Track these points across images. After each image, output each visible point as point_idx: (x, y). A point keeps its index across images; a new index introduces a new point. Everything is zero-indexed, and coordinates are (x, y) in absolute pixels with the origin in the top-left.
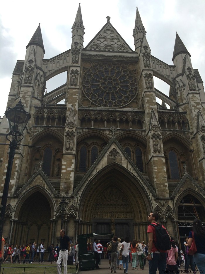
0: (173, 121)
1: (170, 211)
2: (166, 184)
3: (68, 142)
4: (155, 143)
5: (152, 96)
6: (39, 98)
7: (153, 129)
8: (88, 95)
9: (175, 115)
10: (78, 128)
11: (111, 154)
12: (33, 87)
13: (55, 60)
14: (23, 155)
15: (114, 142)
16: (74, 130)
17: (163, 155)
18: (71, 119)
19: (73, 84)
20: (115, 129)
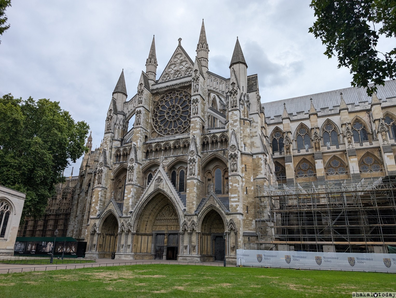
0: (217, 141)
1: (194, 224)
2: (194, 202)
3: (130, 175)
4: (191, 167)
5: (196, 122)
6: (119, 139)
7: (190, 154)
8: (156, 127)
9: (218, 135)
10: (143, 160)
11: (157, 181)
12: (113, 132)
13: (133, 101)
14: (106, 187)
15: (159, 171)
16: (133, 164)
17: (196, 177)
18: (132, 156)
19: (138, 123)
20: (163, 159)
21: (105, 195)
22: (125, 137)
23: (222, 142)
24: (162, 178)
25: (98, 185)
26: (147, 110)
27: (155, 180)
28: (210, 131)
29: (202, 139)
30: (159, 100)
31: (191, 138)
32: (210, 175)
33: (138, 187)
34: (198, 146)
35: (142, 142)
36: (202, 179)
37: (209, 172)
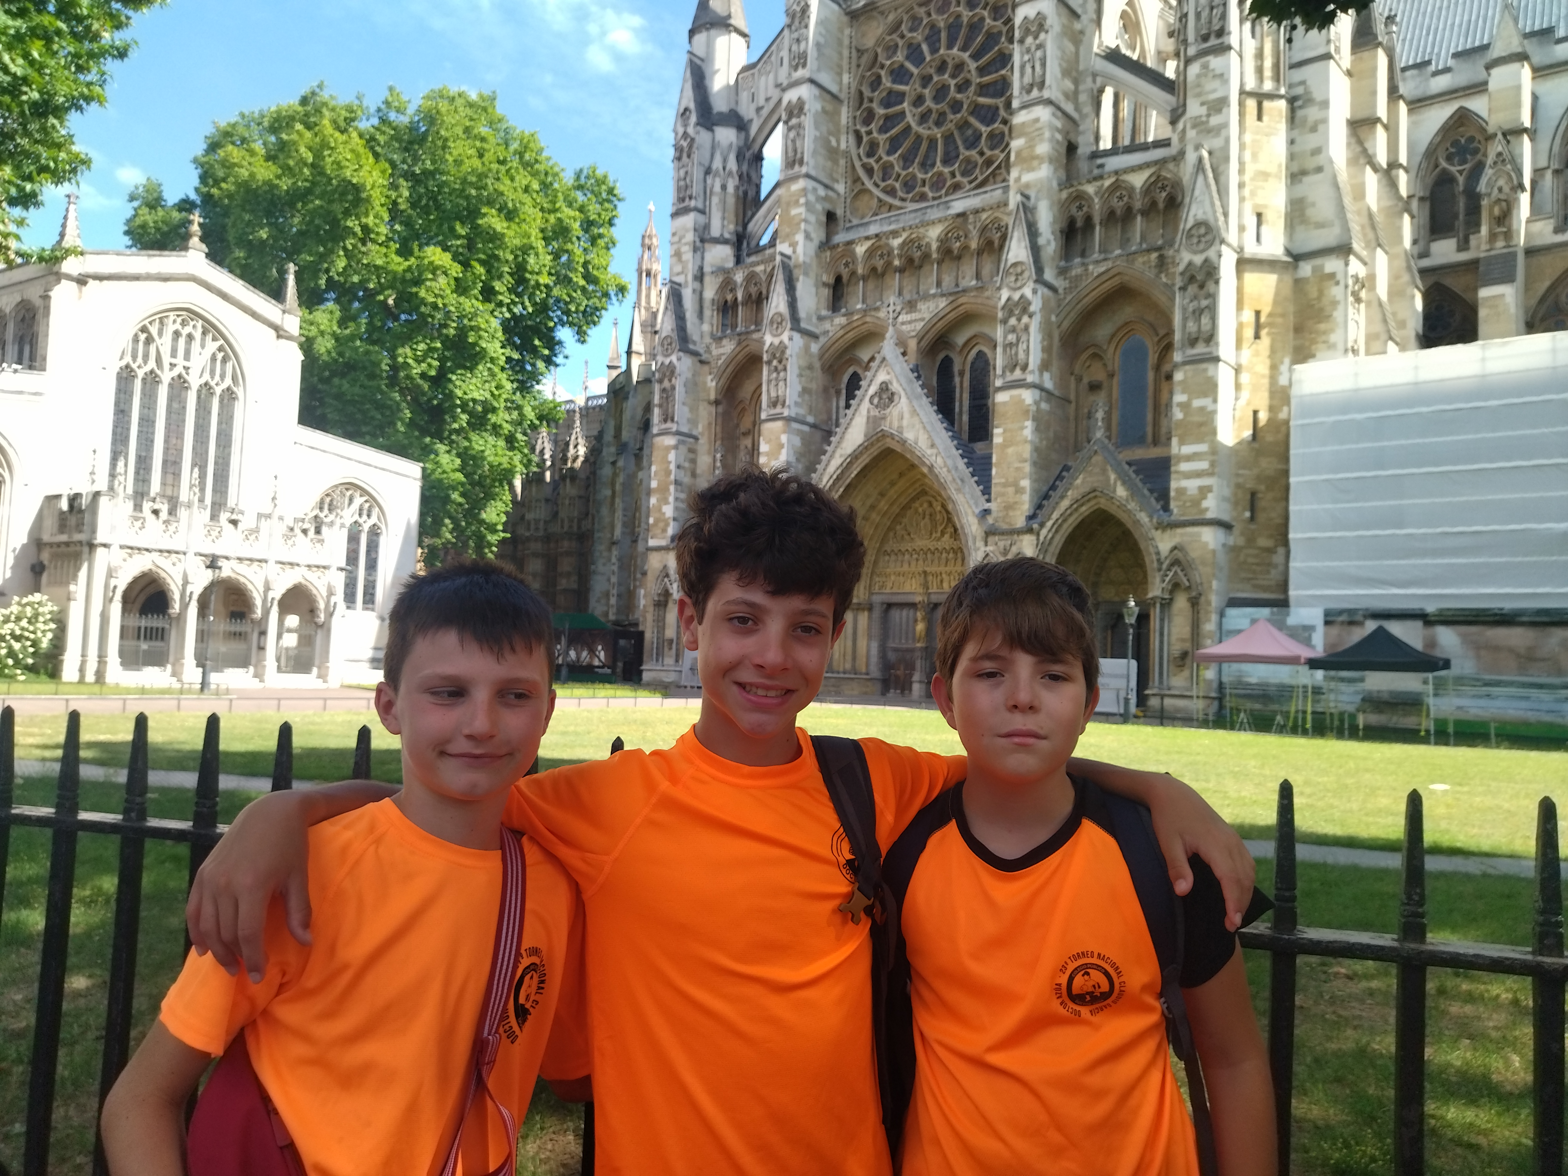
0: (1129, 209)
2: (1026, 483)
3: (773, 382)
4: (1010, 337)
5: (1038, 125)
6: (727, 235)
7: (1007, 281)
8: (870, 171)
9: (1138, 180)
10: (821, 319)
11: (876, 401)
12: (700, 205)
13: (773, 58)
14: (695, 433)
15: (884, 359)
16: (785, 337)
17: (1030, 379)
18: (778, 303)
19: (792, 160)
20: (898, 308)
21: (693, 461)
22: (751, 226)
23: (1150, 210)
24: (895, 387)
25: (664, 426)
26: (829, 92)
27: (867, 399)
28: (1101, 166)
29: (1064, 206)
30: (878, 43)
31: (1012, 205)
32: (1097, 366)
33: (806, 428)
34: (1041, 241)
35: (816, 242)
36: (1062, 382)
37: (1096, 356)
